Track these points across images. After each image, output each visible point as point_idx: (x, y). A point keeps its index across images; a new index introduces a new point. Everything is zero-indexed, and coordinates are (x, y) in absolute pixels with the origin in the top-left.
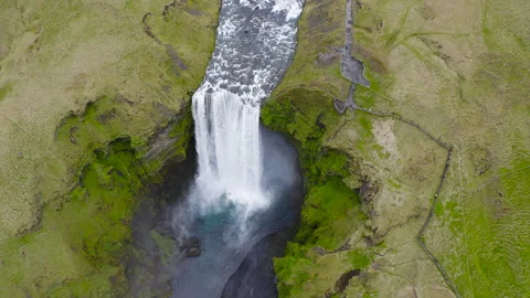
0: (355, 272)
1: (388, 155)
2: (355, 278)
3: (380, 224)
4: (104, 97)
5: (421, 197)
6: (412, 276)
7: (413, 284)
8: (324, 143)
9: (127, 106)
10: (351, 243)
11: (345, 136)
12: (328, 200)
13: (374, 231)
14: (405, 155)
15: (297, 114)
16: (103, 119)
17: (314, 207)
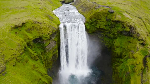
0: (146, 56)
1: (131, 20)
2: (147, 58)
4: (28, 22)
9: (39, 24)
12: (121, 43)
13: (143, 40)
15: (98, 21)
16: (29, 30)
17: (117, 47)
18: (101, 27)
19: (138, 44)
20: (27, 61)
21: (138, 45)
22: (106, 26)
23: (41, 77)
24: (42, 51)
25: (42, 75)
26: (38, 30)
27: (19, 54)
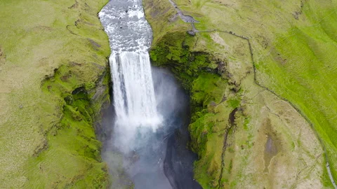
0: (236, 110)
1: (223, 47)
2: (236, 112)
3: (236, 79)
4: (62, 65)
5: (247, 62)
6: (262, 101)
7: (265, 104)
8: (192, 50)
9: (78, 67)
10: (226, 96)
11: (200, 45)
12: (203, 84)
13: (234, 84)
14: (230, 45)
15: (170, 47)
16: (65, 78)
17: (197, 91)
18: (174, 59)
19: (227, 90)
20: (69, 127)
21: (226, 92)
22: (181, 57)
23: (87, 143)
24: (87, 103)
25: (89, 140)
26: (77, 76)
27: (59, 119)
